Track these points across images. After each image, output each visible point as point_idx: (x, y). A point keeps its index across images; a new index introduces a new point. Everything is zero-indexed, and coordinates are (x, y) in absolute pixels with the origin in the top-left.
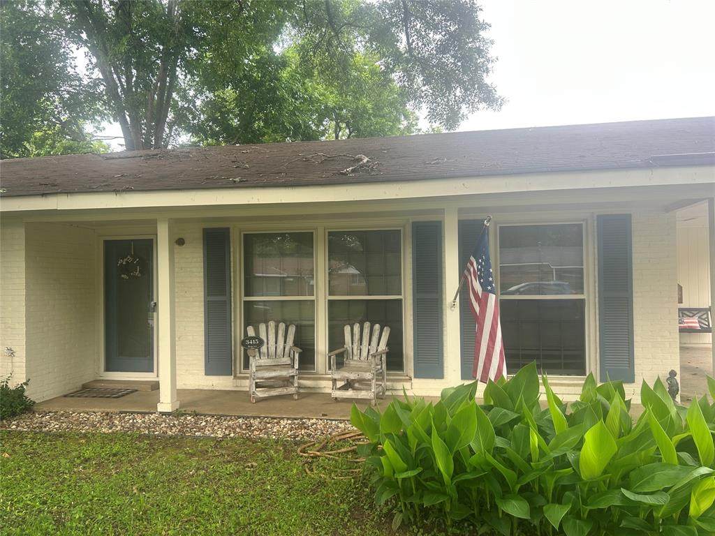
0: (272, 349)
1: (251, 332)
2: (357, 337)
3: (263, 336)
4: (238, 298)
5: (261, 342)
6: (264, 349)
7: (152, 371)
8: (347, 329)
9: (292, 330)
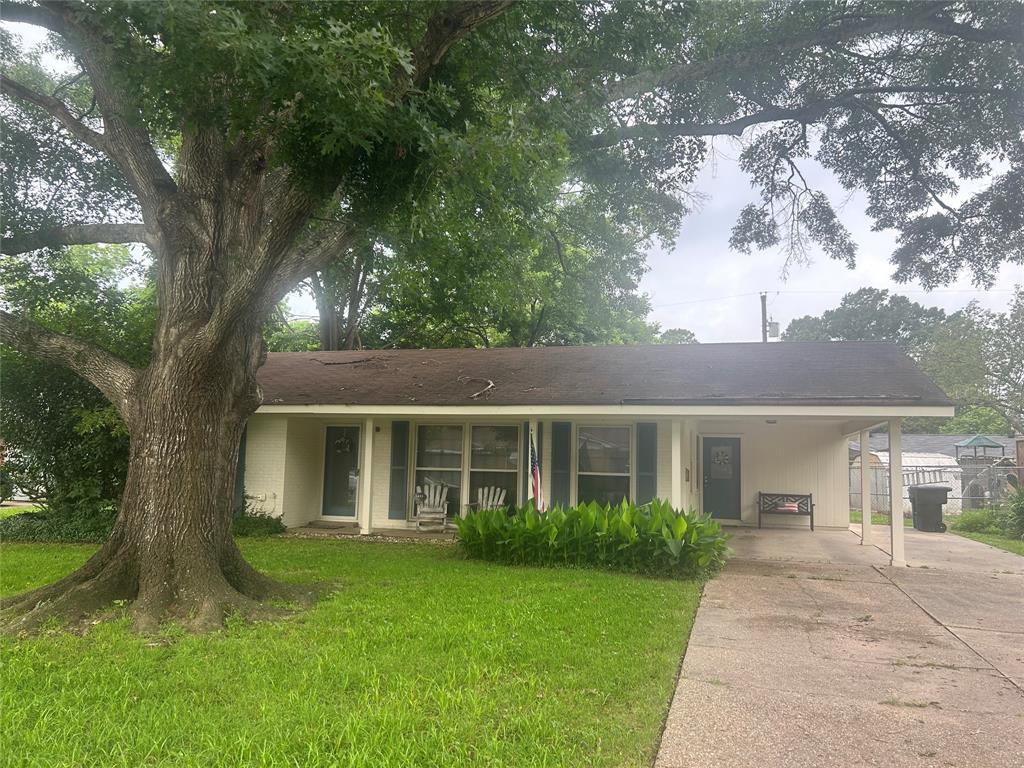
0: (432, 502)
1: (419, 490)
2: (486, 496)
3: (427, 493)
4: (412, 469)
5: (425, 497)
6: (426, 501)
7: (353, 515)
8: (480, 490)
9: (445, 490)
